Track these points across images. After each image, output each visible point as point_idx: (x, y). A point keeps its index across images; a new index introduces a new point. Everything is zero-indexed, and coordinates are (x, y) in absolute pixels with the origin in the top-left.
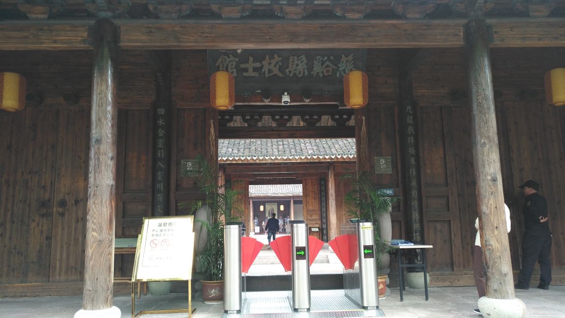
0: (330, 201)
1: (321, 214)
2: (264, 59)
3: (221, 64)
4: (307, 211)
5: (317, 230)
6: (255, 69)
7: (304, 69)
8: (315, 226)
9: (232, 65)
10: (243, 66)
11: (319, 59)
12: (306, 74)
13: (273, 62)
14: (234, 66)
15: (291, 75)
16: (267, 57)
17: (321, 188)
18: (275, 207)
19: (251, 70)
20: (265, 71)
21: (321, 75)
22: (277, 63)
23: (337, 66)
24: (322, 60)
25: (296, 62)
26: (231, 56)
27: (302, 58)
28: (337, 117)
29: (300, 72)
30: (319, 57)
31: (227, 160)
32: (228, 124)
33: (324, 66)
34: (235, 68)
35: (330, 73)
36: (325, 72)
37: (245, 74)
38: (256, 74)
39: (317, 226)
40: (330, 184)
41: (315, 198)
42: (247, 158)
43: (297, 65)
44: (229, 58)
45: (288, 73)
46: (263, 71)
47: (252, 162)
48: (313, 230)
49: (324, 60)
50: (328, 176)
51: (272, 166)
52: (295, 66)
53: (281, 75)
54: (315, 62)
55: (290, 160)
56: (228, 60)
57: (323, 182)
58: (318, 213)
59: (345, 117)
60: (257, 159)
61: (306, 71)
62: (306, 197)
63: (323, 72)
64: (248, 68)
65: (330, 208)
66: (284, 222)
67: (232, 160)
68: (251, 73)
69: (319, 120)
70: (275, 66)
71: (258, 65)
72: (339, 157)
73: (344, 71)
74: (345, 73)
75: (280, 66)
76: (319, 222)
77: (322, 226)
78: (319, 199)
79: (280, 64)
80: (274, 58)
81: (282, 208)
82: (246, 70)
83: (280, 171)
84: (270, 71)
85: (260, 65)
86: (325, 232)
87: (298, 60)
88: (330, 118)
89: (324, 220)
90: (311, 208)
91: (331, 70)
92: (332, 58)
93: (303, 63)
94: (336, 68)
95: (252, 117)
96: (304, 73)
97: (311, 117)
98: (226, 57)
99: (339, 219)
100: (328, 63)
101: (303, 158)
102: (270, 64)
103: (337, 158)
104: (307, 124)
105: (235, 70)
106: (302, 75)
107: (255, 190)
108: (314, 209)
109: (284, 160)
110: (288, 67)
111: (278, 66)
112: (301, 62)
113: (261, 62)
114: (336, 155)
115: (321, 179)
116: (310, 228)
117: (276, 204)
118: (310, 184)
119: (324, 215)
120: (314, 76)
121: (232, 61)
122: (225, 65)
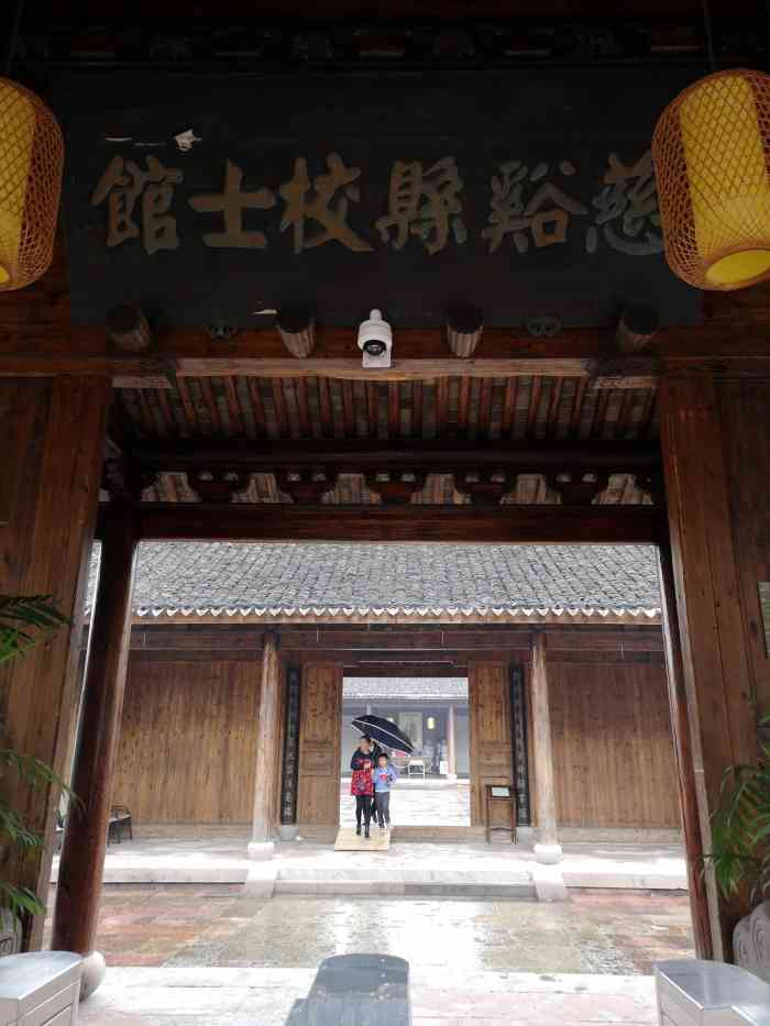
1: (514, 753)
2: (288, 175)
3: (115, 197)
4: (481, 743)
5: (505, 792)
6: (251, 220)
7: (451, 217)
9: (159, 198)
10: (202, 204)
11: (514, 173)
12: (460, 238)
13: (325, 188)
14: (166, 203)
15: (398, 245)
16: (301, 164)
19: (233, 224)
20: (291, 227)
21: (522, 247)
22: (341, 191)
23: (587, 204)
24: (526, 181)
25: (416, 190)
26: (150, 160)
27: (442, 171)
29: (433, 233)
30: (515, 165)
33: (534, 205)
34: (171, 212)
35: (560, 236)
36: (537, 228)
37: (212, 240)
38: (257, 240)
39: (504, 782)
40: (535, 682)
41: (498, 713)
43: (424, 200)
44: (145, 169)
45: (385, 237)
46: (284, 226)
48: (496, 792)
49: (533, 179)
50: (530, 660)
52: (414, 203)
53: (355, 244)
54: (496, 186)
56: (141, 178)
57: (517, 675)
61: (457, 224)
63: (527, 232)
64: (222, 213)
65: (537, 744)
66: (435, 754)
68: (235, 236)
70: (333, 205)
71: (262, 199)
73: (616, 224)
74: (623, 236)
75: (351, 205)
78: (509, 718)
79: (354, 194)
80: (327, 171)
82: (216, 222)
84: (312, 227)
85: (273, 202)
87: (426, 179)
89: (521, 769)
91: (562, 221)
92: (566, 169)
93: (449, 194)
94: (584, 212)
96: (451, 236)
98: (132, 168)
100: (550, 191)
102: (311, 195)
103: (554, 615)
105: (170, 223)
106: (442, 241)
110: (385, 211)
111: (343, 204)
112: (440, 189)
113: (274, 188)
115: (511, 669)
118: (487, 677)
119: (521, 756)
120: (493, 247)
121: (158, 184)
122: (131, 204)
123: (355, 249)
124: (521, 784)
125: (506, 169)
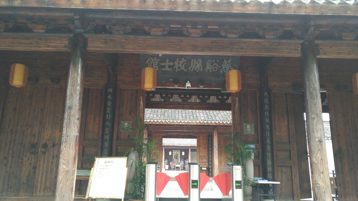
0: (214, 150)
1: (209, 159)
2: (176, 60)
3: (149, 63)
4: (200, 156)
5: (205, 169)
6: (170, 67)
7: (200, 67)
8: (204, 166)
9: (156, 63)
10: (162, 64)
11: (210, 61)
12: (201, 70)
13: (181, 62)
14: (157, 64)
15: (192, 71)
16: (178, 59)
17: (208, 142)
18: (179, 153)
19: (167, 67)
20: (176, 68)
21: (211, 71)
22: (184, 63)
23: (221, 66)
24: (212, 62)
25: (195, 63)
26: (155, 58)
27: (199, 60)
28: (220, 97)
29: (197, 69)
30: (210, 60)
31: (149, 122)
32: (151, 99)
33: (213, 66)
34: (157, 65)
35: (217, 70)
36: (213, 69)
37: (163, 69)
38: (170, 70)
39: (206, 166)
40: (215, 140)
41: (205, 148)
42: (163, 121)
43: (196, 64)
44: (154, 59)
45: (190, 69)
46: (175, 67)
47: (165, 123)
48: (203, 169)
49: (213, 62)
50: (213, 134)
51: (178, 126)
52: (195, 65)
53: (186, 70)
54: (207, 63)
55: (189, 123)
56: (153, 60)
57: (210, 138)
58: (207, 158)
59: (225, 97)
60: (168, 122)
61: (201, 68)
62: (199, 147)
63: (212, 69)
64: (165, 65)
65: (214, 155)
66: (184, 163)
67: (153, 122)
68: (167, 69)
69: (209, 98)
70: (182, 65)
71: (171, 64)
72: (221, 122)
73: (225, 69)
74: (226, 70)
75: (185, 65)
76: (207, 164)
77: (209, 167)
78: (208, 149)
79: (186, 64)
80: (182, 60)
81: (183, 153)
82: (164, 67)
83: (183, 130)
84: (179, 68)
85: (173, 64)
86: (210, 171)
87: (196, 62)
88: (216, 98)
89: (210, 163)
90: (202, 154)
91: (217, 68)
92: (218, 61)
93: (200, 64)
94: (220, 67)
95: (167, 95)
96: (200, 70)
97: (204, 97)
98: (152, 58)
99: (220, 162)
100: (215, 64)
101: (198, 122)
102: (179, 63)
103: (220, 123)
104: (201, 101)
105: (157, 67)
106: (199, 70)
107: (167, 142)
108: (204, 155)
109: (185, 123)
110: (190, 66)
111: (184, 65)
112: (199, 63)
113: (173, 62)
114: (219, 121)
115: (209, 136)
116: (201, 168)
117: (180, 151)
118: (202, 139)
119: (210, 159)
120: (206, 72)
121: (156, 61)
122: (151, 64)
123: (185, 71)
124: (210, 167)
125: (209, 60)
